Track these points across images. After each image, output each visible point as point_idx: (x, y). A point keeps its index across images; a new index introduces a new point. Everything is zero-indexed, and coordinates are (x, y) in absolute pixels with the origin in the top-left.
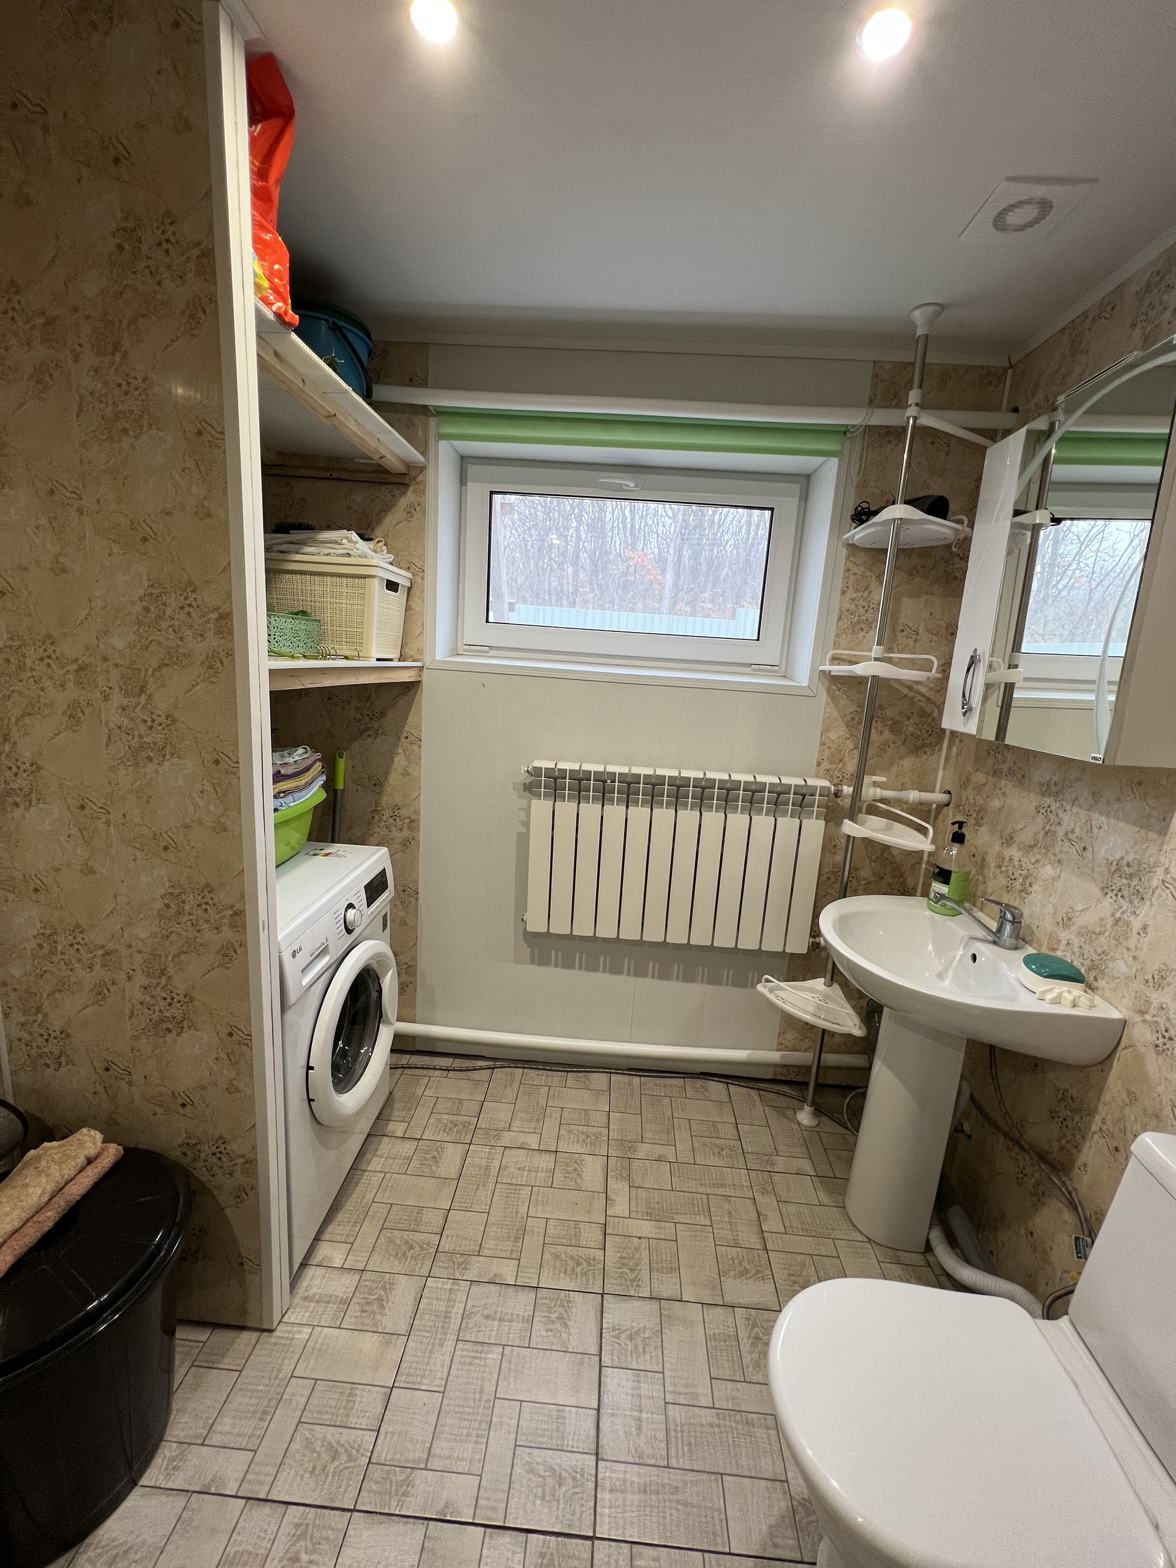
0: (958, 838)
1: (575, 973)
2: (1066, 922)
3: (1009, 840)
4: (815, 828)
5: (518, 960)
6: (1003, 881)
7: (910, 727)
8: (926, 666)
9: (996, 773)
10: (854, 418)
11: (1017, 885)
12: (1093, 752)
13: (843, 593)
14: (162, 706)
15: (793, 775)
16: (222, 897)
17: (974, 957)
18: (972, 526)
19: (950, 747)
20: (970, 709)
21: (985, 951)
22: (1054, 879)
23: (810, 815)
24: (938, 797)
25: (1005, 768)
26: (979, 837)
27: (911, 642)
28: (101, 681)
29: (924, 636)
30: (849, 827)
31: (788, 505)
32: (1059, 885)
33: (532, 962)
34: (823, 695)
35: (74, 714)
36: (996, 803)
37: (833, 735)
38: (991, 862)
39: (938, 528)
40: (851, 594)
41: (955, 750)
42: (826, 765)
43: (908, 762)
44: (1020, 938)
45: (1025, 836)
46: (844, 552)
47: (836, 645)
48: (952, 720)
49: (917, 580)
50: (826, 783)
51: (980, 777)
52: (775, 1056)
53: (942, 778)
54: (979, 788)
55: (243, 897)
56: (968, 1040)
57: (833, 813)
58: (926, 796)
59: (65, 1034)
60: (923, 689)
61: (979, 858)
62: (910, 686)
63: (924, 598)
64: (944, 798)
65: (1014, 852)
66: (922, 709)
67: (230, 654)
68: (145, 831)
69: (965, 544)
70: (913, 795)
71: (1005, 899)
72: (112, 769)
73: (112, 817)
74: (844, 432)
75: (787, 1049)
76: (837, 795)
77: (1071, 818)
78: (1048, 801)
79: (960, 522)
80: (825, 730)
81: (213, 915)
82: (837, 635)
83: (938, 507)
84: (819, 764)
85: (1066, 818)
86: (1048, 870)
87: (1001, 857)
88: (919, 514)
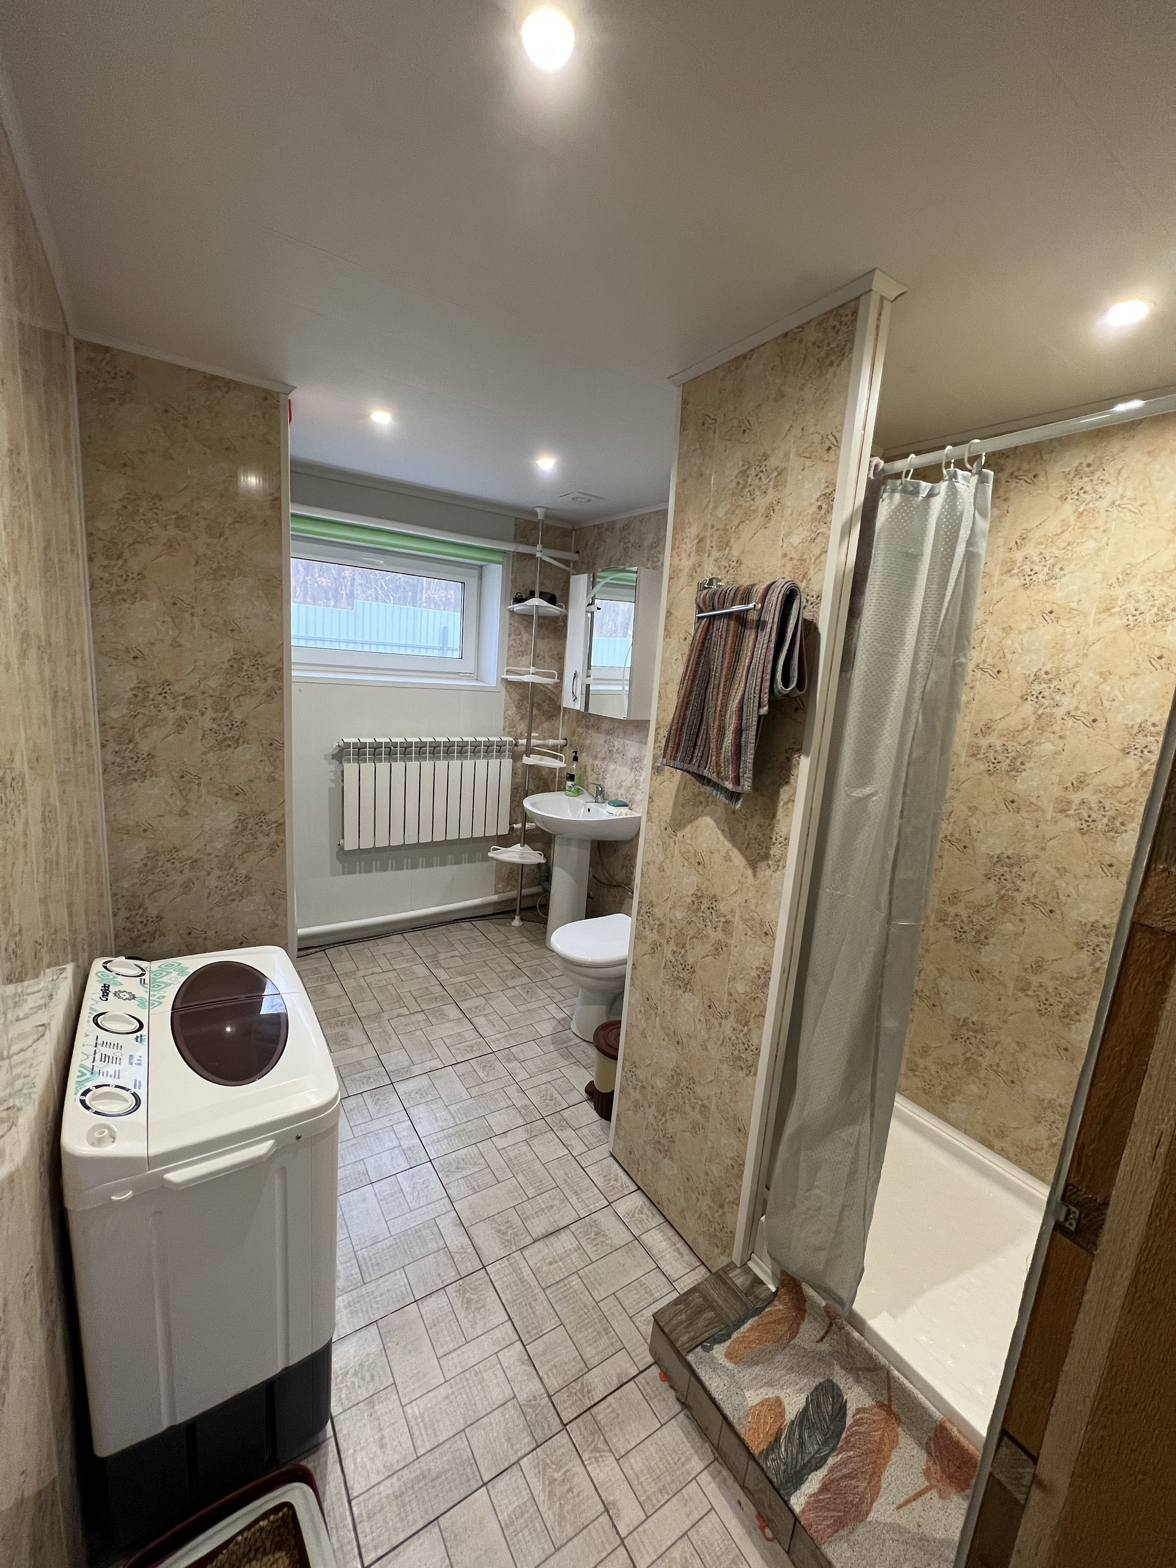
0: (576, 759)
1: (374, 874)
2: (620, 787)
3: (596, 757)
4: (507, 763)
5: (334, 874)
6: (594, 776)
7: (545, 706)
8: (551, 676)
9: (587, 727)
10: (511, 547)
11: (601, 777)
12: (622, 715)
13: (509, 636)
14: (238, 716)
15: (495, 736)
16: (272, 817)
17: (589, 810)
18: (567, 608)
19: (564, 716)
20: (576, 698)
21: (592, 806)
22: (615, 770)
23: (504, 757)
24: (561, 742)
25: (590, 724)
26: (584, 758)
27: (542, 662)
28: (200, 706)
29: (548, 659)
30: (526, 760)
31: (472, 583)
32: (616, 772)
33: (344, 873)
34: (504, 691)
35: (180, 724)
36: (588, 741)
37: (510, 713)
38: (589, 769)
39: (553, 610)
40: (513, 636)
41: (566, 717)
42: (507, 729)
43: (546, 725)
44: (604, 800)
45: (602, 754)
46: (508, 615)
47: (508, 664)
48: (567, 702)
49: (543, 630)
50: (511, 739)
51: (580, 730)
52: (495, 898)
53: (562, 731)
54: (580, 735)
55: (284, 815)
56: (593, 842)
57: (516, 757)
58: (556, 742)
59: (160, 918)
60: (550, 687)
61: (583, 769)
62: (543, 685)
63: (546, 640)
64: (563, 742)
65: (598, 762)
66: (550, 698)
67: (281, 688)
68: (224, 786)
69: (565, 618)
70: (551, 742)
71: (596, 782)
72: (204, 753)
73: (202, 781)
74: (505, 552)
75: (499, 893)
76: (516, 745)
77: (617, 743)
78: (609, 737)
79: (561, 607)
80: (506, 710)
81: (265, 828)
82: (508, 659)
83: (552, 600)
84: (504, 729)
85: (616, 743)
86: (612, 767)
87: (593, 765)
88: (546, 604)
